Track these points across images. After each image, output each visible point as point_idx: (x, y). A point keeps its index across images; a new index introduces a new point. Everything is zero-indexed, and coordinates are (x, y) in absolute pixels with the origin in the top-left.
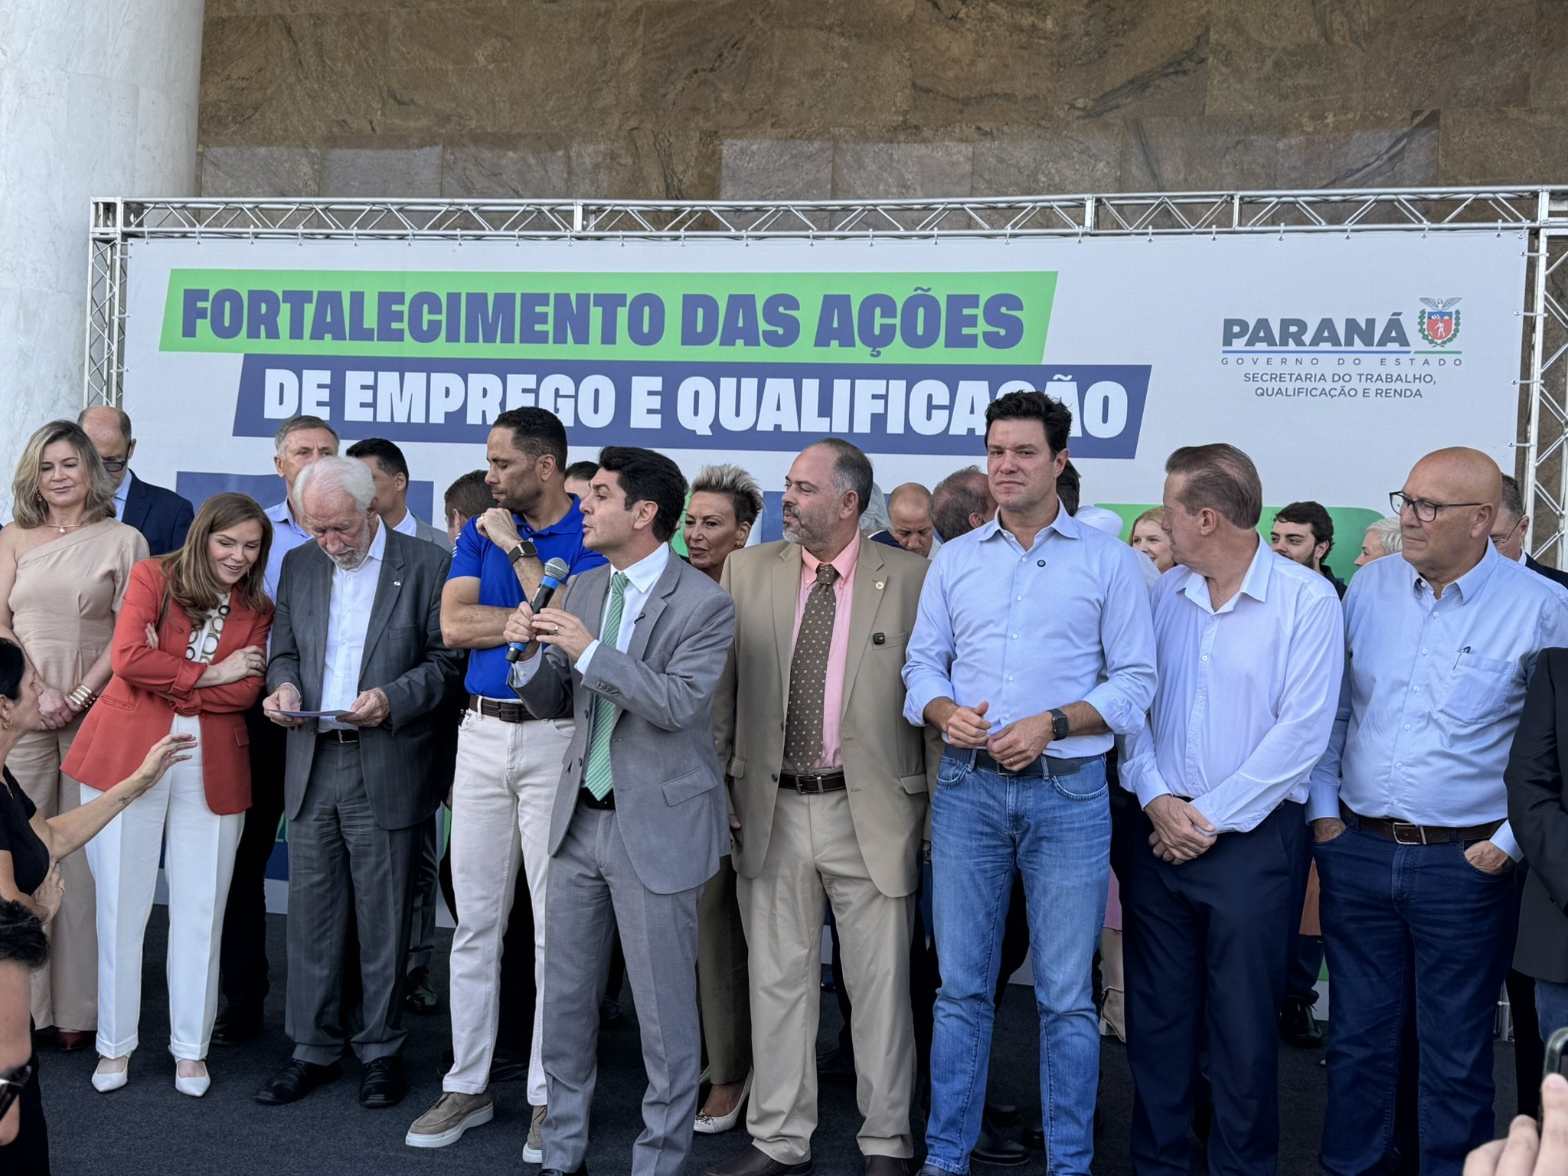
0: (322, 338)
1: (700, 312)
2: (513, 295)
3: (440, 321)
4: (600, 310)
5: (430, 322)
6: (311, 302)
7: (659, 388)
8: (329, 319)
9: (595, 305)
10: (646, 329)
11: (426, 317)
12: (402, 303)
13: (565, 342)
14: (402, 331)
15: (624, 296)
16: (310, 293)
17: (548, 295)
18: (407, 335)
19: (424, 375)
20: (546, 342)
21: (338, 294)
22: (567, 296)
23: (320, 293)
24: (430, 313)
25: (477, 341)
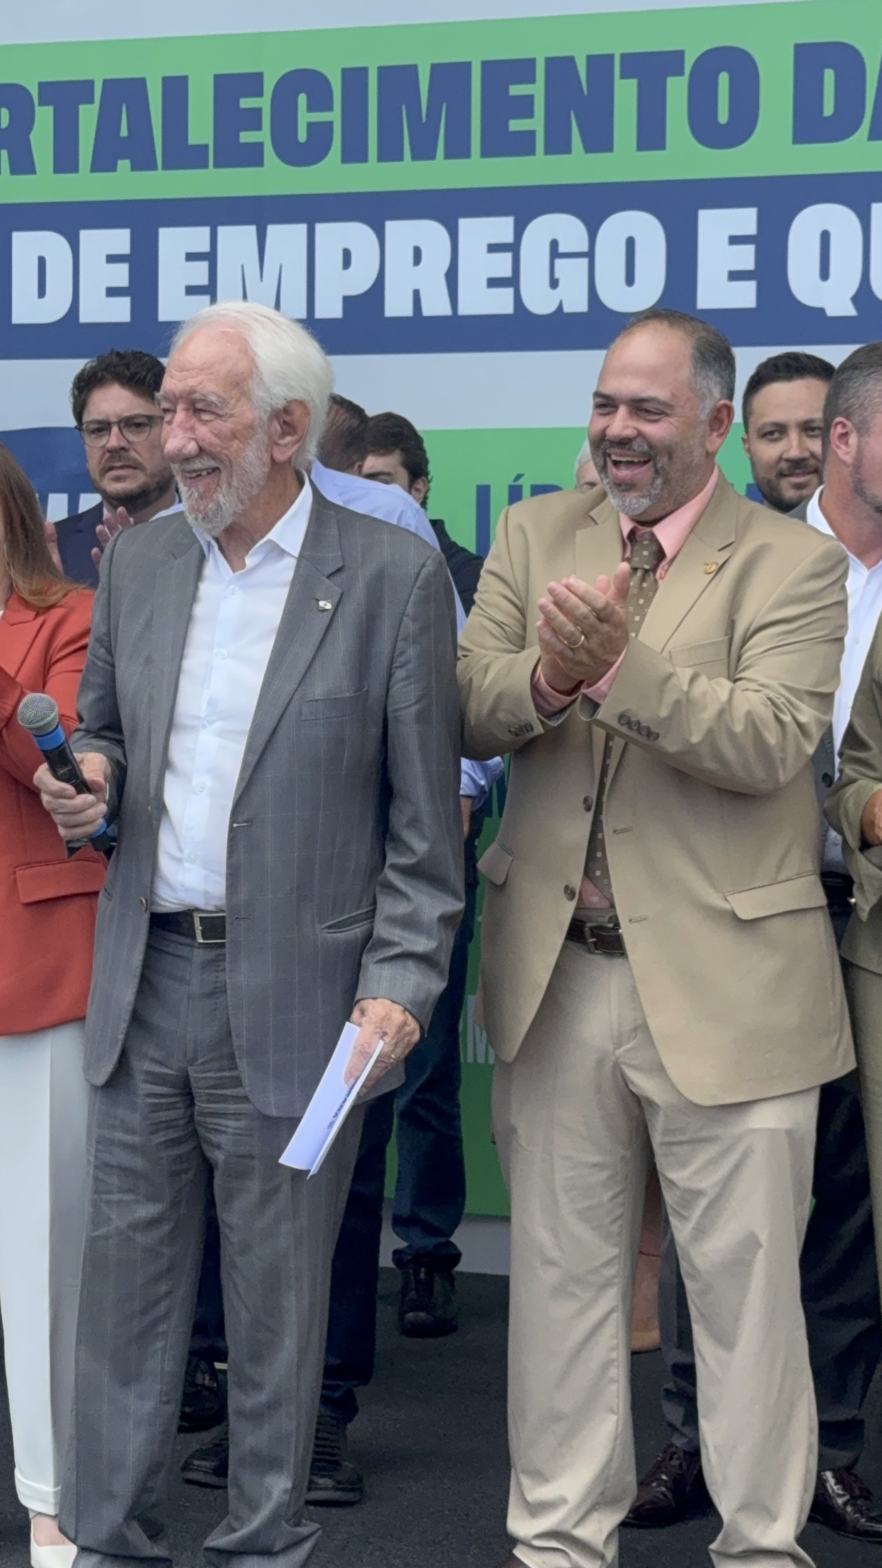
0: (114, 169)
1: (829, 75)
2: (467, 66)
3: (329, 125)
4: (633, 84)
5: (310, 126)
6: (91, 101)
7: (751, 229)
8: (124, 132)
9: (623, 76)
10: (723, 117)
11: (305, 117)
12: (259, 93)
13: (566, 149)
14: (260, 146)
15: (679, 55)
16: (90, 84)
17: (532, 62)
18: (269, 152)
19: (303, 228)
20: (531, 151)
21: (141, 83)
22: (570, 61)
23: (107, 83)
24: (311, 108)
25: (400, 158)
